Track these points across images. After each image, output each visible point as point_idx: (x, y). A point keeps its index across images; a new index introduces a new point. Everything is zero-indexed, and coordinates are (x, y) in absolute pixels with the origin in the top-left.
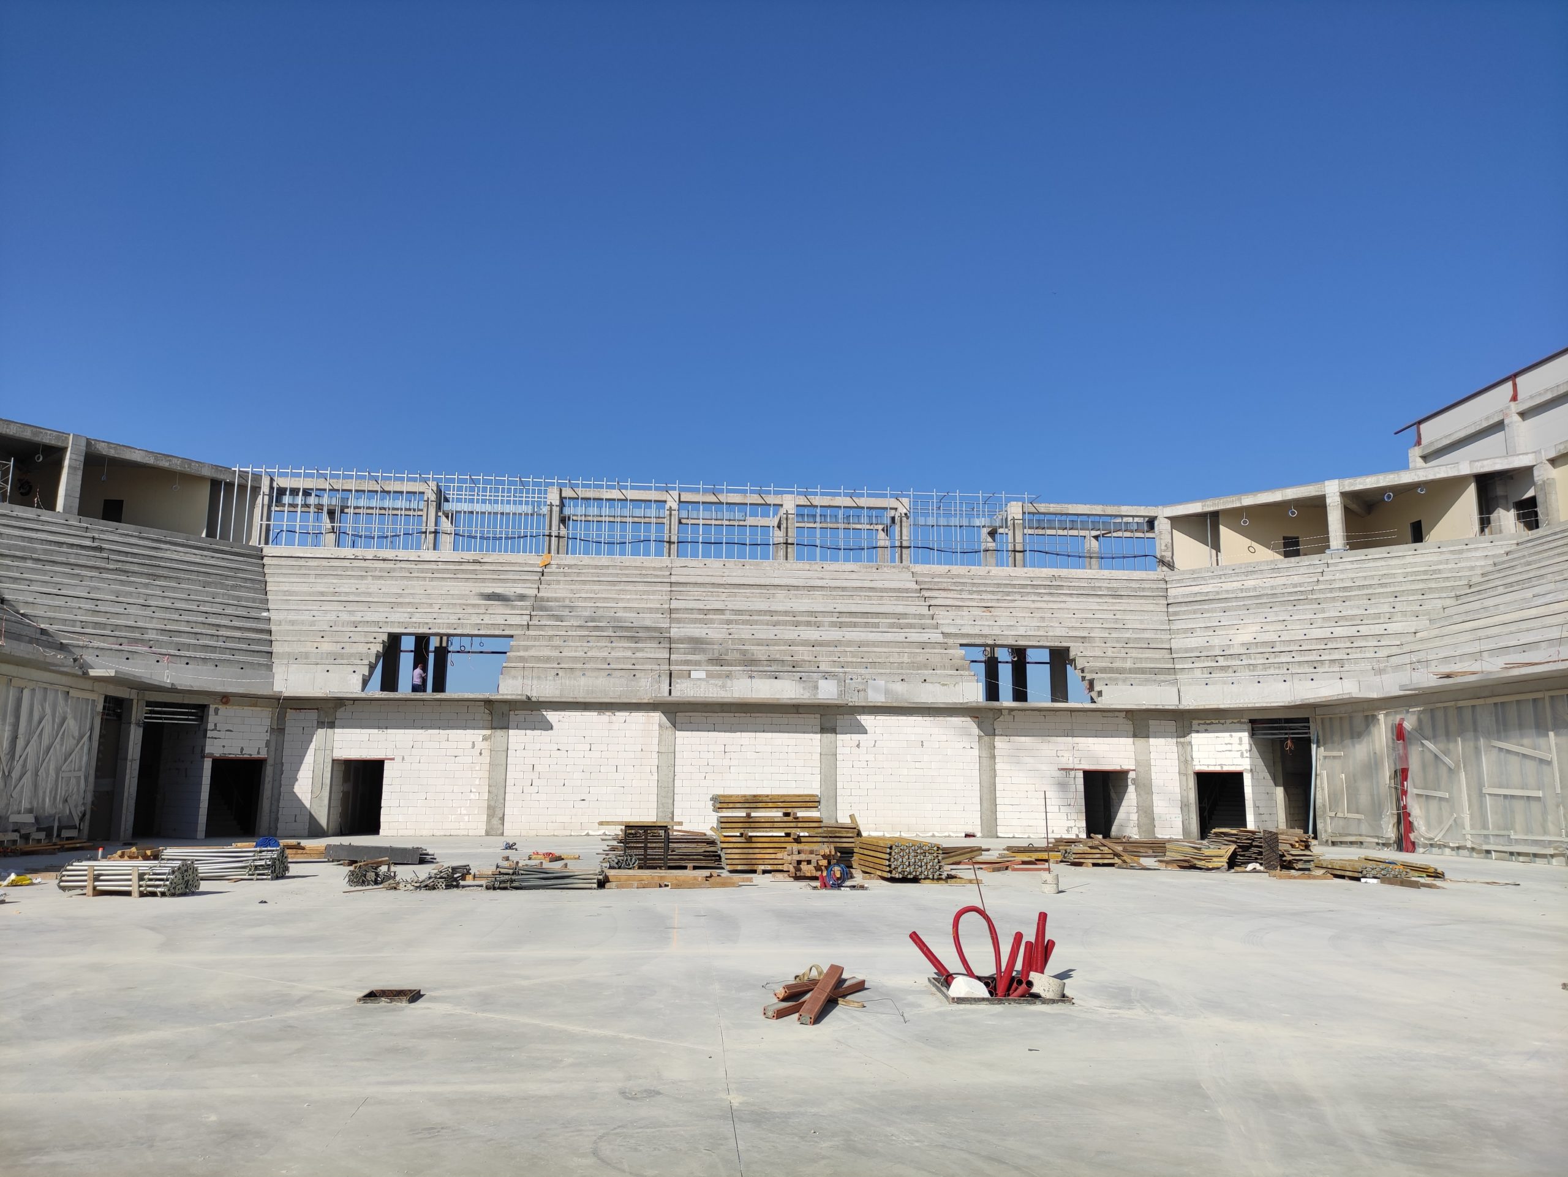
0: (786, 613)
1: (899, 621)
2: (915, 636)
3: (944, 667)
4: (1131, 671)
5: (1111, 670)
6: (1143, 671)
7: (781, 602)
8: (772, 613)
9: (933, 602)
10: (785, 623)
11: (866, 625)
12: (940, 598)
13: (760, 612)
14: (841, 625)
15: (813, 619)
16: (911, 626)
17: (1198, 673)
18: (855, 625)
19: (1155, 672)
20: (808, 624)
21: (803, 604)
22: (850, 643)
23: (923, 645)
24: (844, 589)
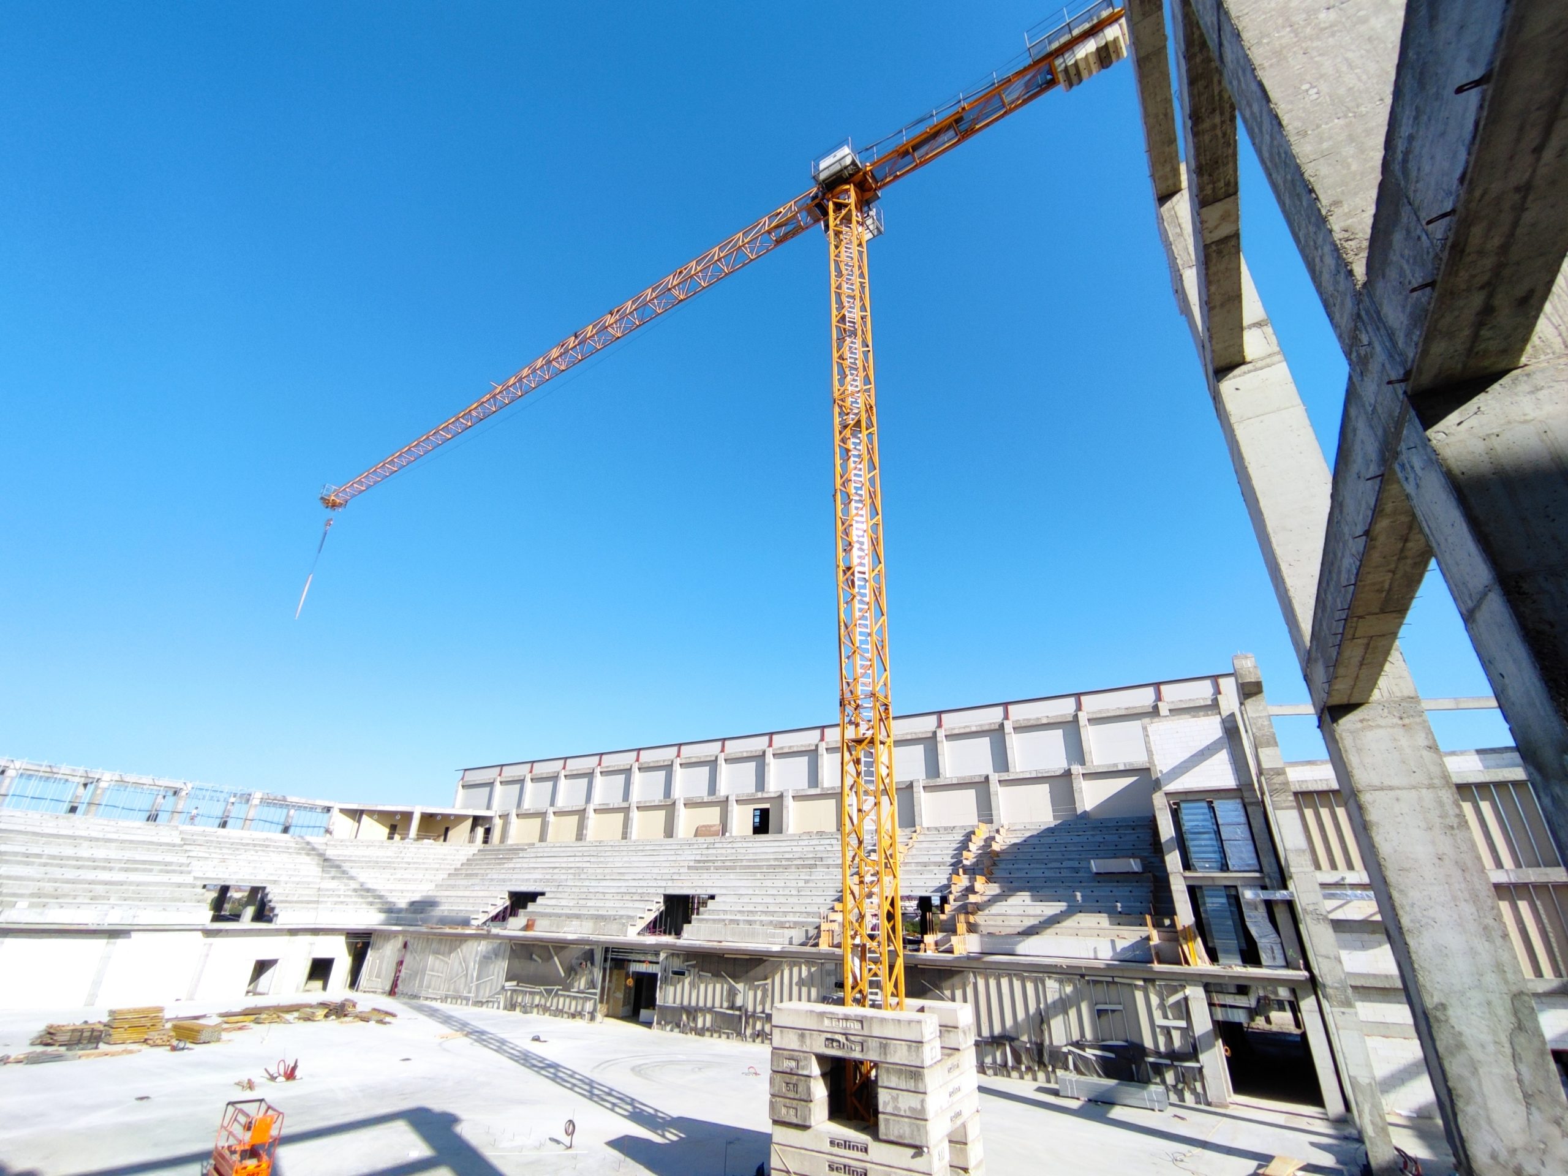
0: (88, 859)
1: (167, 868)
2: (177, 878)
3: (191, 901)
4: (296, 902)
5: (286, 902)
6: (302, 902)
7: (85, 851)
8: (77, 859)
9: (191, 854)
10: (88, 867)
11: (144, 870)
12: (196, 851)
13: (69, 858)
14: (126, 870)
15: (107, 865)
16: (174, 871)
17: (329, 905)
18: (136, 870)
19: (308, 902)
20: (104, 868)
21: (101, 853)
22: (131, 883)
23: (179, 885)
24: (131, 842)
